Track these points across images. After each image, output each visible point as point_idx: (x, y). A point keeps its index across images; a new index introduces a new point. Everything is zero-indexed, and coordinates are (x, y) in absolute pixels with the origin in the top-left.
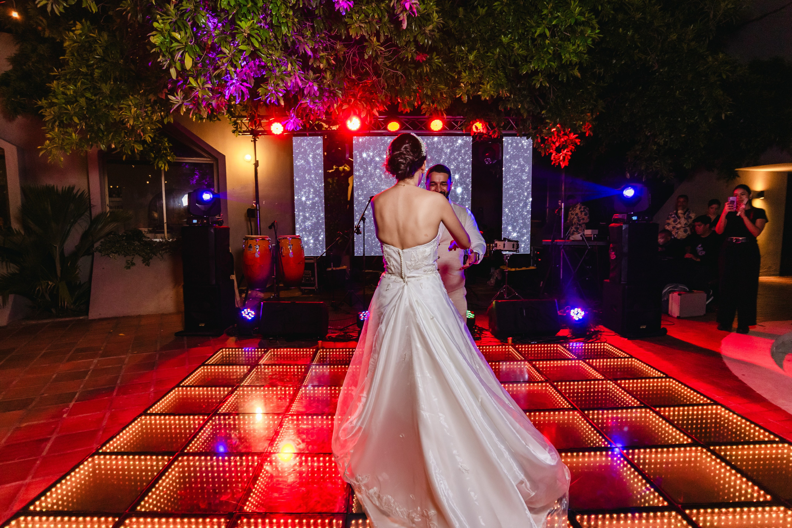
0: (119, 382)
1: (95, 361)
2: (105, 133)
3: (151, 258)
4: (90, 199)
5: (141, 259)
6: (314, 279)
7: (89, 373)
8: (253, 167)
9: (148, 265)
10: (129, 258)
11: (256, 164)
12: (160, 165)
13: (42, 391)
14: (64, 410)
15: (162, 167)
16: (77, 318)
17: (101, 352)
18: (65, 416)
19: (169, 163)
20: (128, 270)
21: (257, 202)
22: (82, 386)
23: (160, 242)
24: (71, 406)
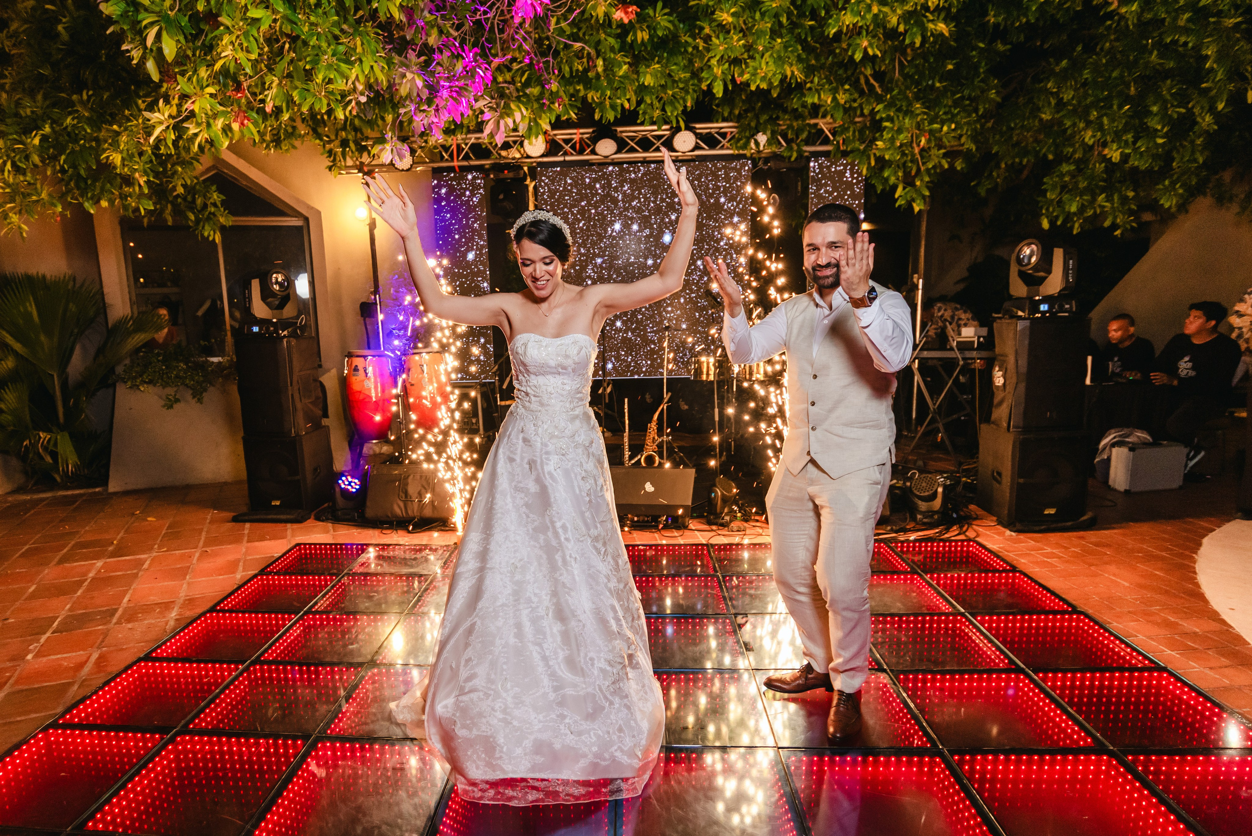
0: (126, 600)
1: (99, 564)
2: (89, 182)
3: (205, 390)
4: (102, 294)
5: (191, 392)
6: (478, 421)
7: (86, 584)
8: (367, 229)
9: (200, 401)
10: (170, 391)
11: (372, 226)
12: (206, 234)
13: (8, 613)
14: (31, 647)
15: (209, 235)
16: (91, 491)
17: (111, 548)
18: (29, 657)
19: (223, 229)
20: (171, 411)
21: (376, 291)
22: (68, 606)
23: (220, 363)
24: (43, 640)
